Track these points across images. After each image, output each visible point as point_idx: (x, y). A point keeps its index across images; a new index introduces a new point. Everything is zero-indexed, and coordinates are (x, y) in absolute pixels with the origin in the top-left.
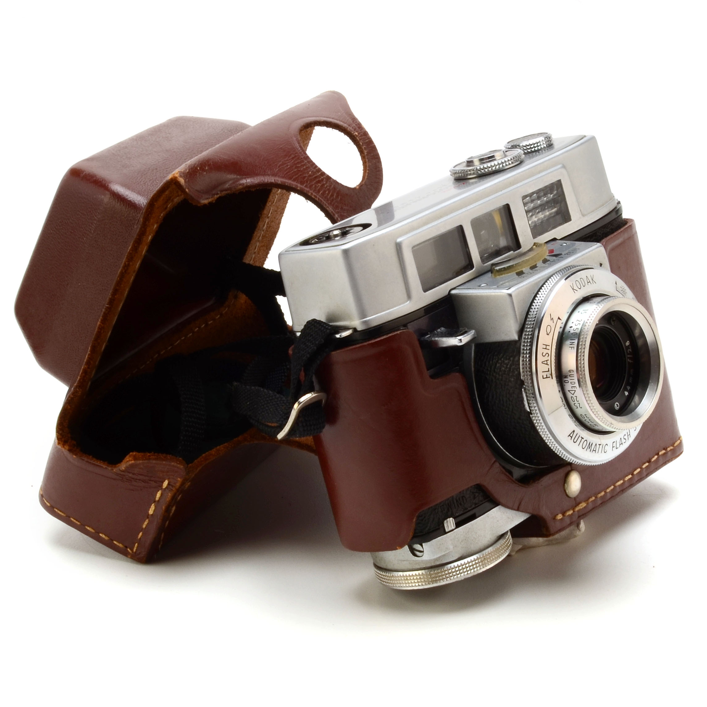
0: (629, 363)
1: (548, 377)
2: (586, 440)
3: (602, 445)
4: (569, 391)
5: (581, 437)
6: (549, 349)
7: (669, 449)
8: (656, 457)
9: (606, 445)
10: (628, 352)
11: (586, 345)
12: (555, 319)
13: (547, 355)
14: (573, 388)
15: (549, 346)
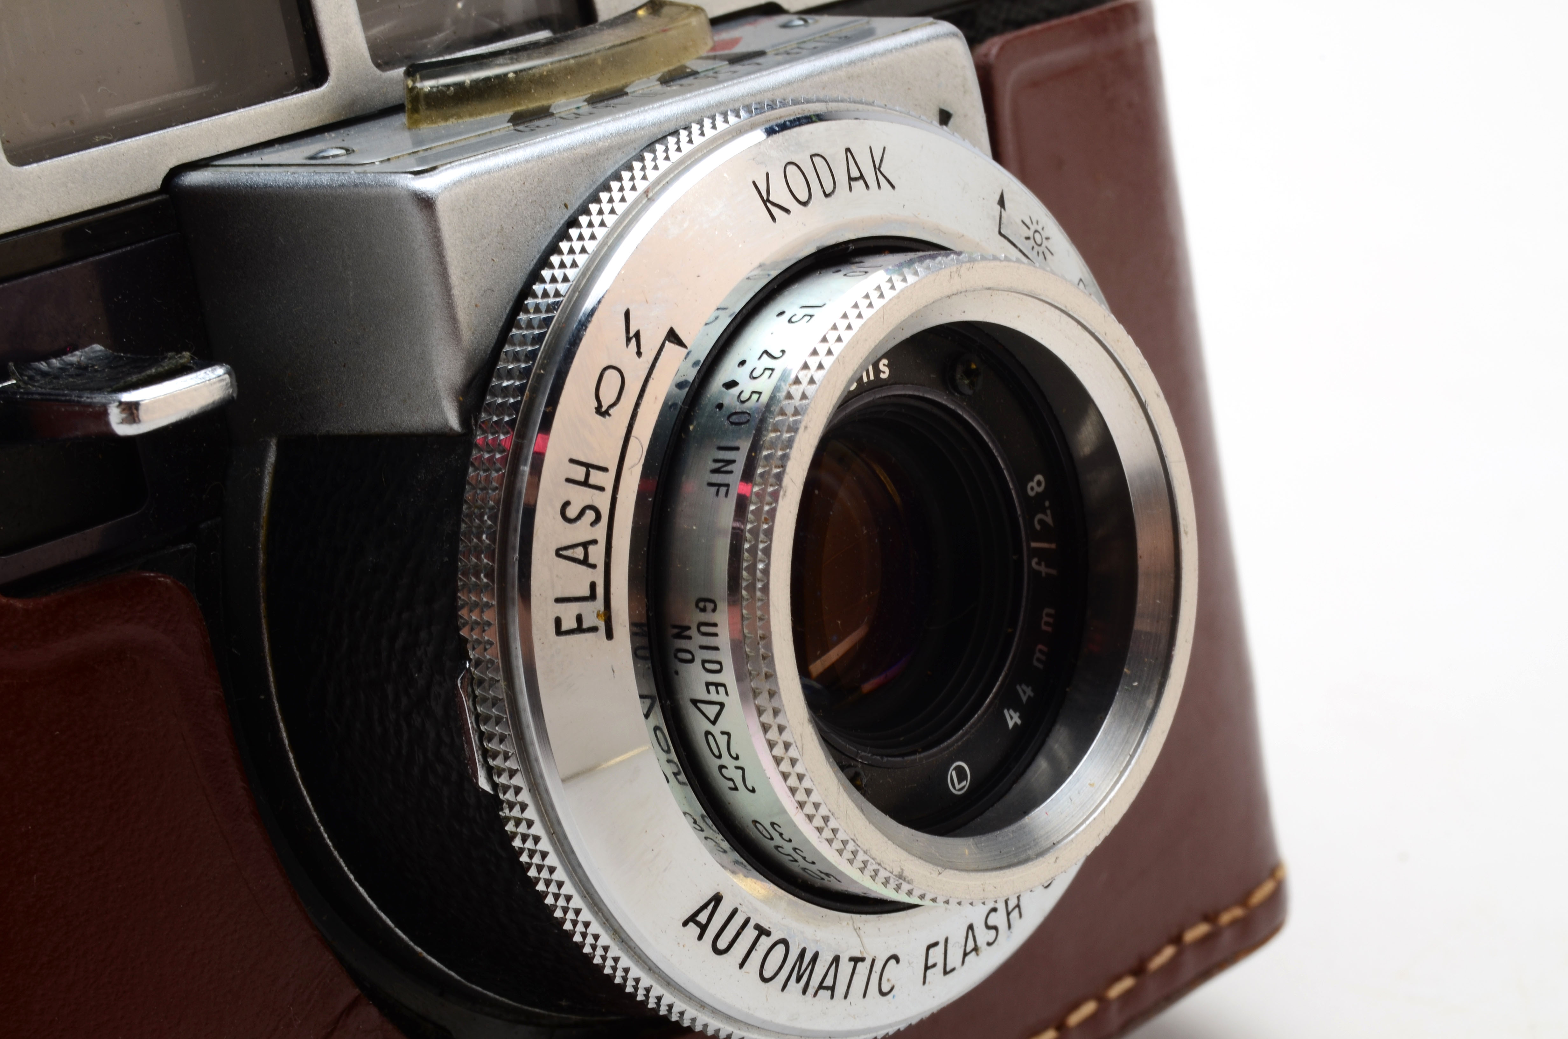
0: (1035, 575)
1: (585, 625)
2: (784, 942)
3: (868, 962)
4: (695, 702)
5: (757, 927)
6: (601, 489)
7: (1226, 918)
8: (1169, 952)
9: (893, 961)
10: (1038, 527)
11: (786, 480)
12: (651, 341)
13: (590, 515)
14: (712, 689)
15: (605, 469)
